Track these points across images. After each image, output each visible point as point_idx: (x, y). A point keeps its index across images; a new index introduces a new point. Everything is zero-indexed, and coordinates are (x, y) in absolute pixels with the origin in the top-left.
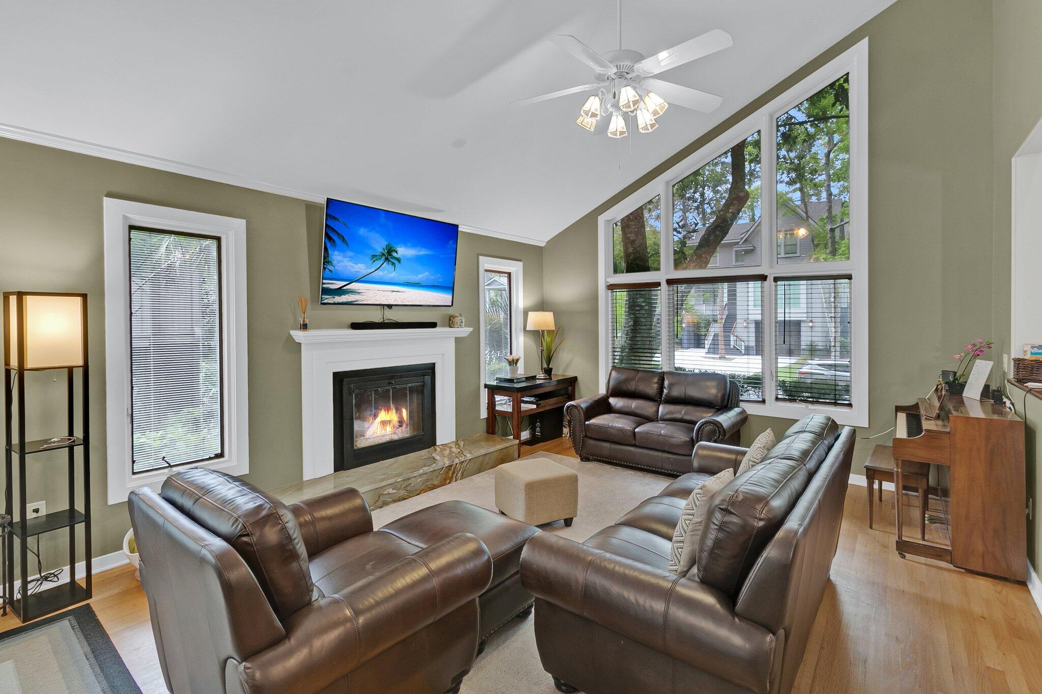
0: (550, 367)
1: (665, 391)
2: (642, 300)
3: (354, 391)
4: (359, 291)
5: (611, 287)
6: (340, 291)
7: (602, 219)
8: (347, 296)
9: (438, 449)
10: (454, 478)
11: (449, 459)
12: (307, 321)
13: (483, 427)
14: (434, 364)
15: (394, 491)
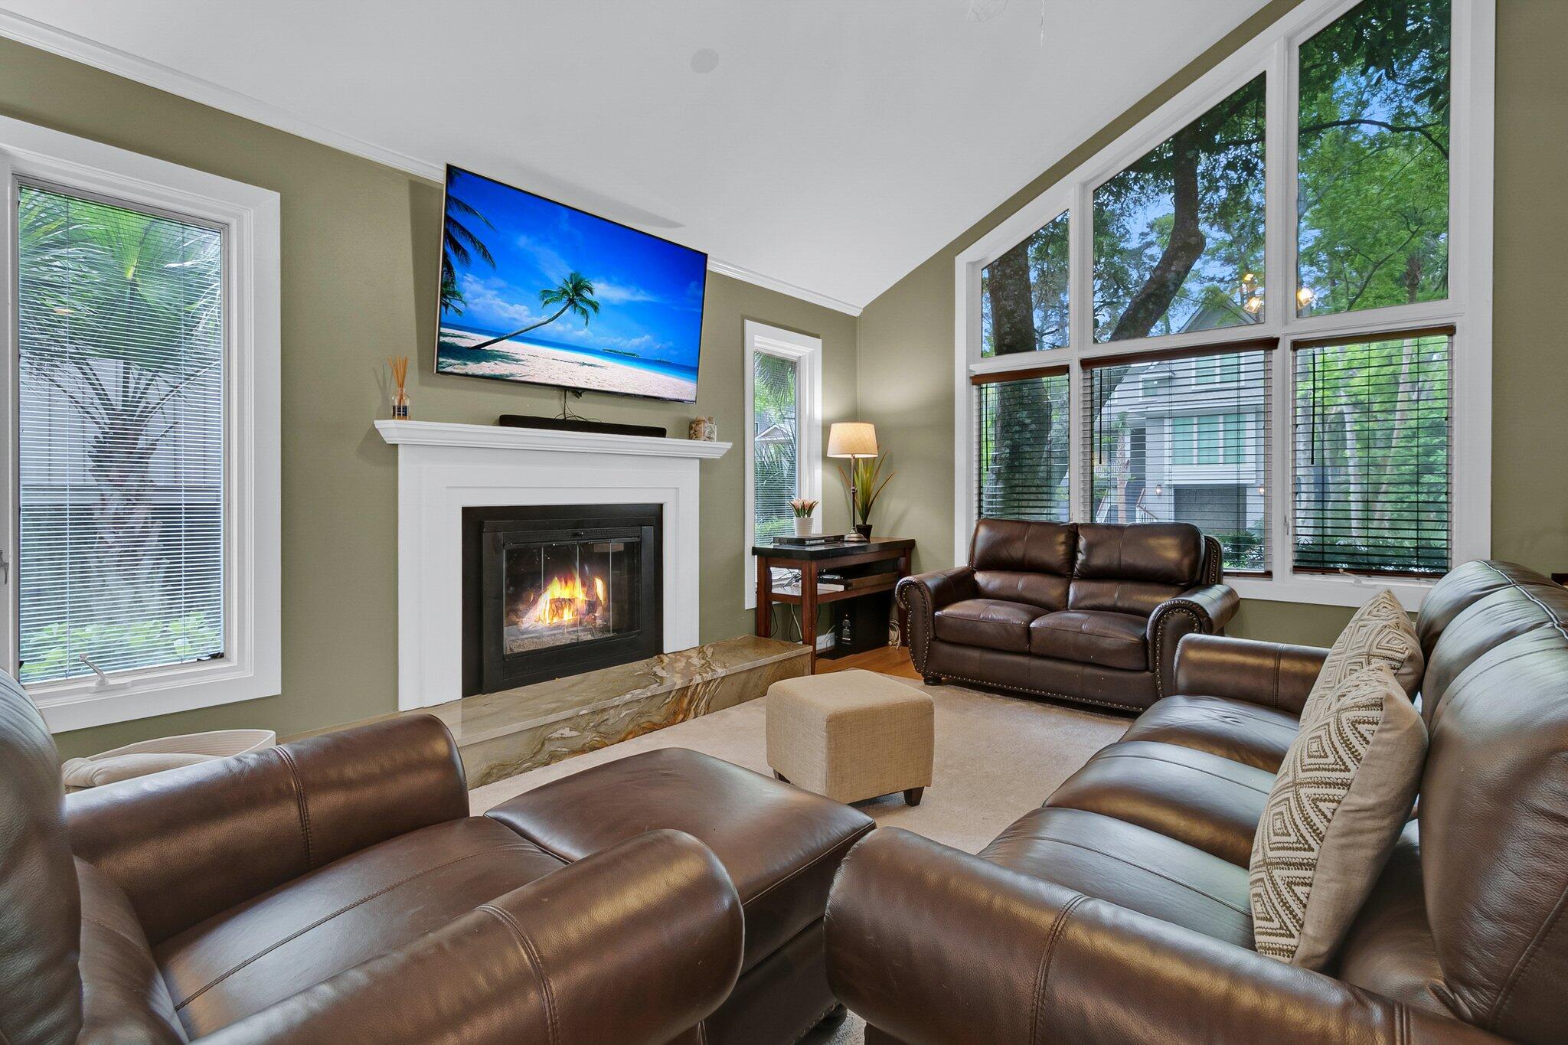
0: (867, 524)
1: (1081, 557)
2: (1025, 414)
3: (504, 545)
4: (517, 357)
5: (978, 380)
6: (477, 353)
7: (961, 261)
8: (491, 364)
9: (666, 660)
10: (692, 712)
11: (683, 675)
12: (407, 403)
13: (750, 623)
14: (661, 506)
15: (574, 733)
